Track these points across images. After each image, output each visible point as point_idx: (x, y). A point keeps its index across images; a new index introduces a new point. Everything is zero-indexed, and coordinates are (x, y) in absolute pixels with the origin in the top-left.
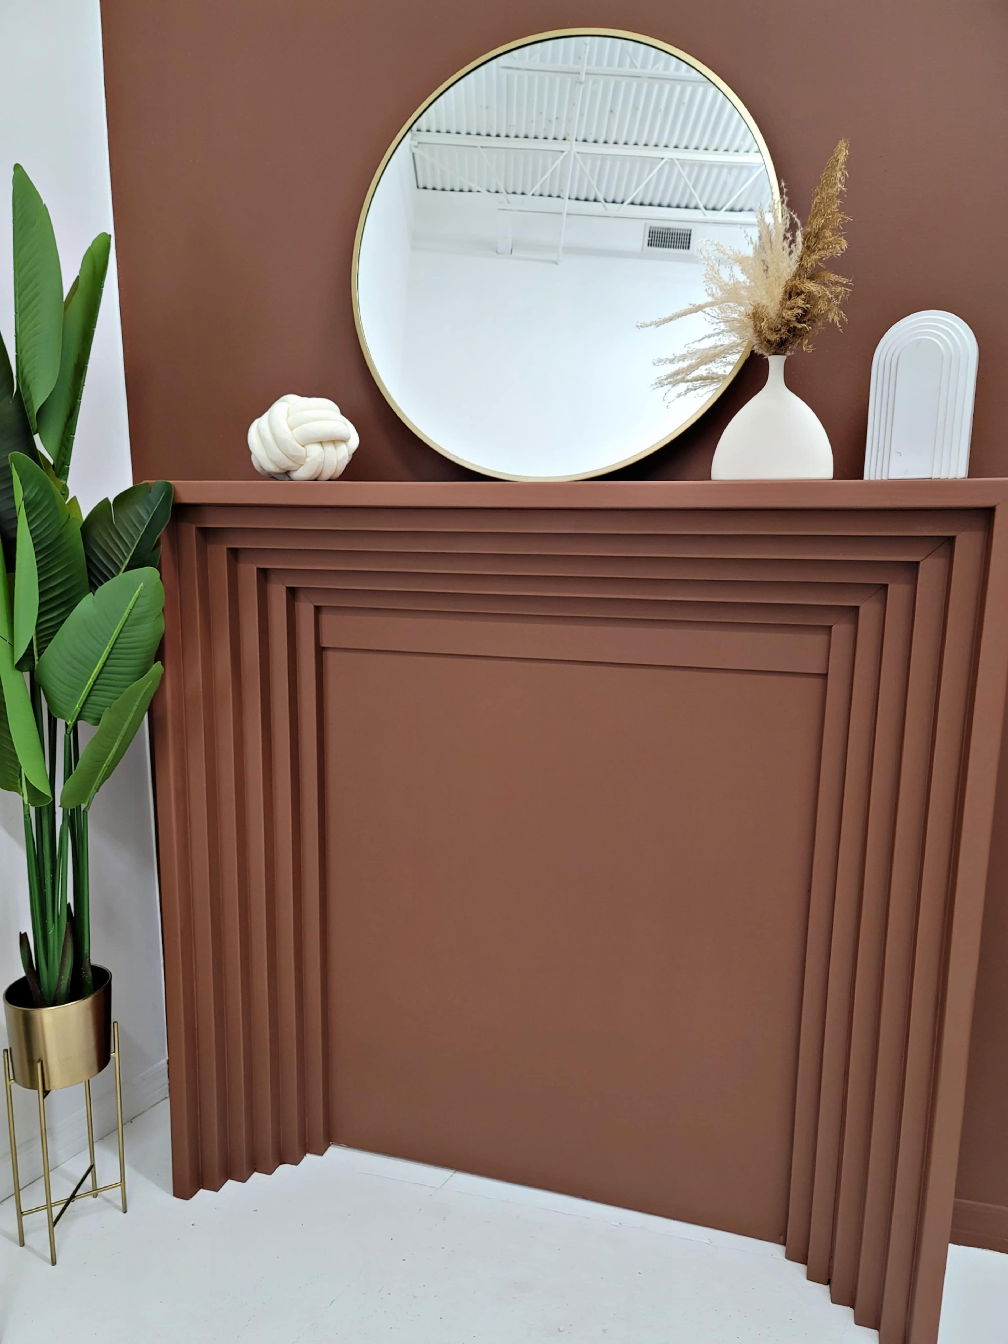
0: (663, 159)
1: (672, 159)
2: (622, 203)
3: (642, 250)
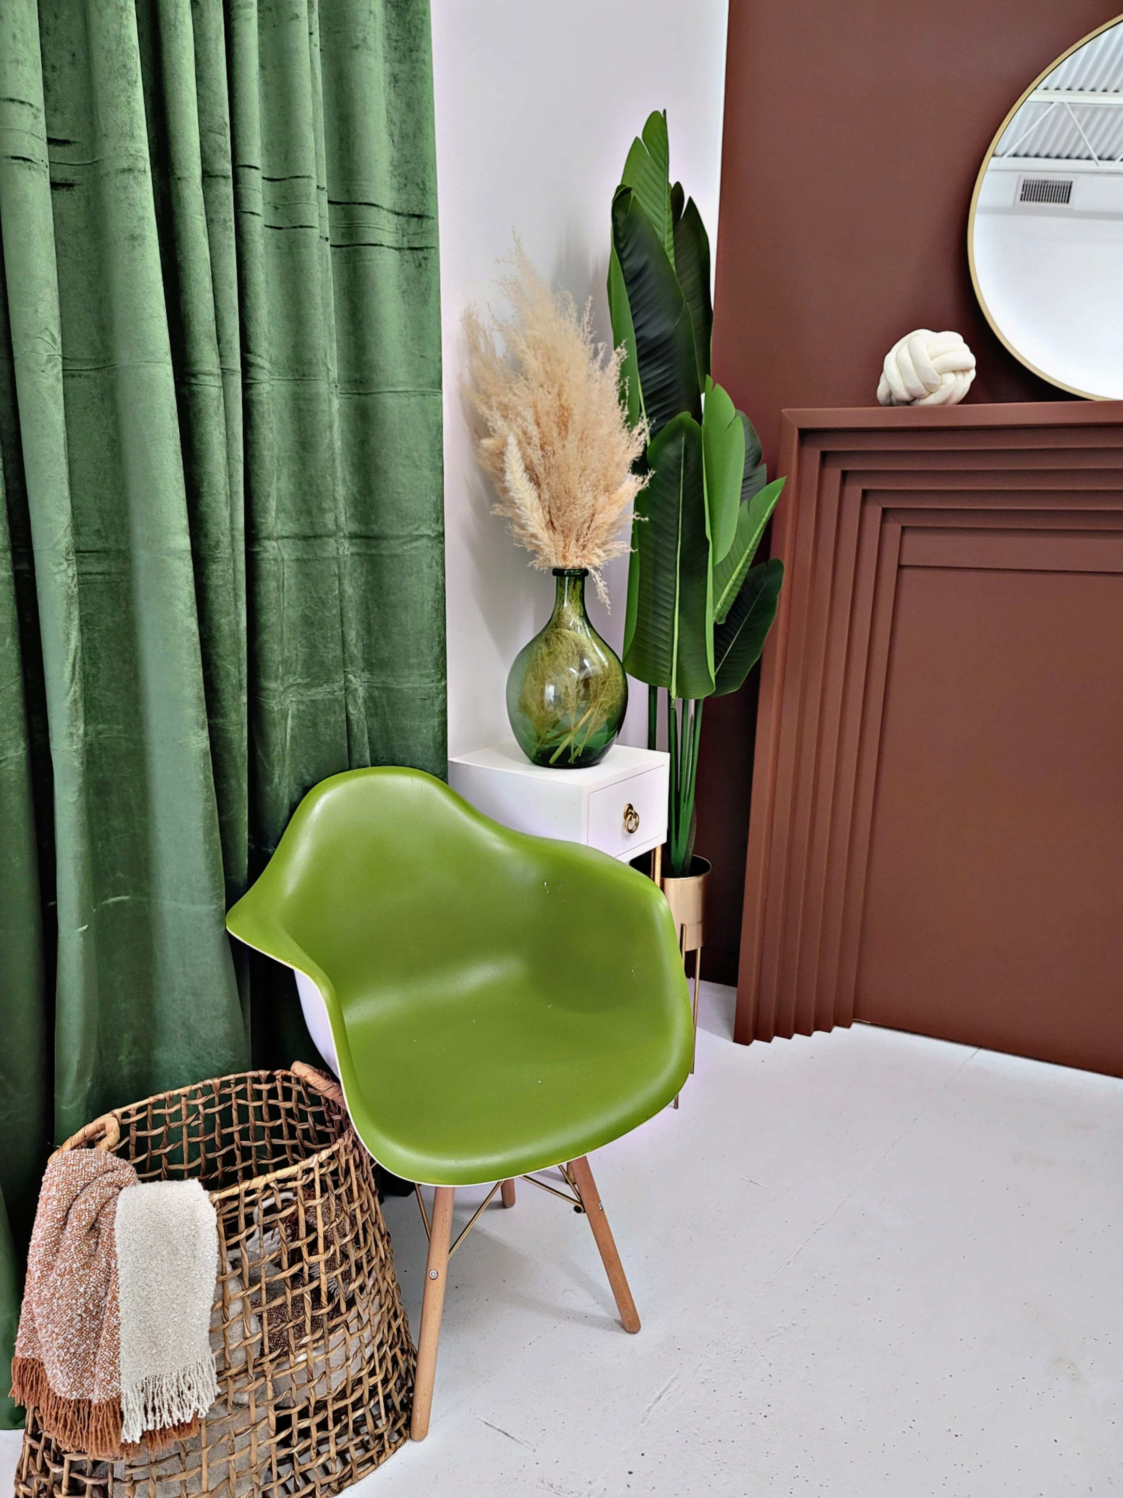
0: (1052, 103)
1: (1063, 103)
2: (1002, 155)
3: (1014, 204)
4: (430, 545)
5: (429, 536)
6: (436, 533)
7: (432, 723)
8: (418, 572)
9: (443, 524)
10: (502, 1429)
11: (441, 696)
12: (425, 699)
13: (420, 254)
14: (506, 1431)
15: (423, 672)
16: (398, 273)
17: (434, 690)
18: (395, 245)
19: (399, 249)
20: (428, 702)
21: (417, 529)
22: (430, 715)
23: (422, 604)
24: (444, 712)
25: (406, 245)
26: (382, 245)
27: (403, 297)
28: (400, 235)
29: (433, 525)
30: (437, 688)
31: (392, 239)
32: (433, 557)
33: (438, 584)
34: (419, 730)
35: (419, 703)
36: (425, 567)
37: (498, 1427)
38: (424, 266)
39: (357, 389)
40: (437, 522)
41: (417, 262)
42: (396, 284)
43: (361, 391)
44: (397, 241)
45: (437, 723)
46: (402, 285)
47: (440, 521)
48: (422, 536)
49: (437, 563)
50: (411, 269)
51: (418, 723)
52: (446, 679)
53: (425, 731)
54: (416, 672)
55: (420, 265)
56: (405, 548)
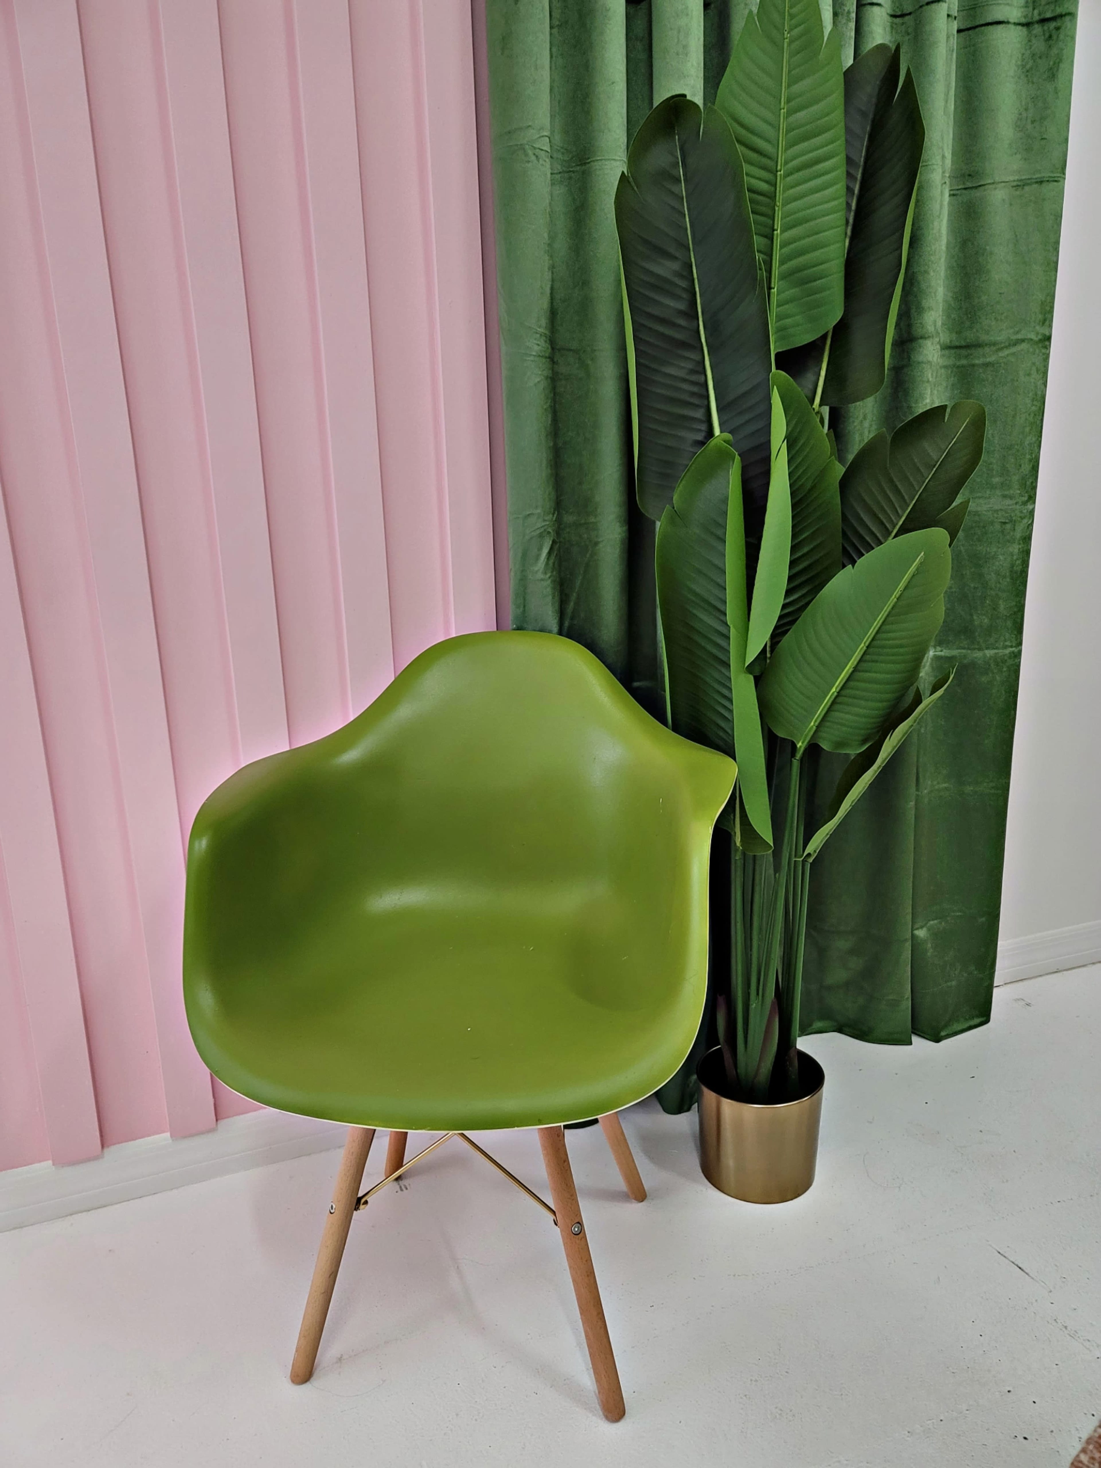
4: (1031, 350)
5: (1032, 340)
6: (1040, 337)
7: (1011, 549)
8: (1013, 380)
9: (1050, 326)
10: (1016, 1263)
11: (1025, 521)
12: (1005, 523)
13: (1053, 25)
14: (1020, 1265)
15: (1006, 493)
16: (1023, 51)
17: (1017, 512)
18: (1023, 20)
19: (1027, 25)
20: (1008, 526)
21: (1017, 333)
22: (1009, 541)
23: (1014, 417)
24: (1027, 539)
25: (1036, 17)
26: (1008, 23)
27: (1027, 76)
28: (1031, 9)
29: (1038, 328)
30: (1021, 512)
31: (1019, 15)
32: (1034, 364)
33: (1036, 394)
34: (994, 557)
35: (998, 527)
36: (1021, 373)
37: (1012, 1259)
38: (1055, 37)
39: (964, 184)
40: (1043, 323)
41: (1047, 35)
42: (1019, 63)
43: (969, 185)
44: (1025, 17)
45: (1016, 551)
46: (1027, 63)
47: (1047, 323)
48: (1023, 341)
49: (1038, 370)
50: (1039, 45)
51: (995, 550)
52: (1034, 503)
53: (1001, 557)
54: (998, 492)
55: (1050, 37)
56: (1001, 354)
